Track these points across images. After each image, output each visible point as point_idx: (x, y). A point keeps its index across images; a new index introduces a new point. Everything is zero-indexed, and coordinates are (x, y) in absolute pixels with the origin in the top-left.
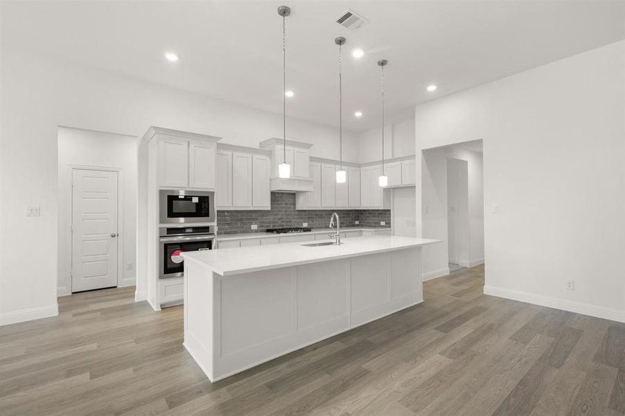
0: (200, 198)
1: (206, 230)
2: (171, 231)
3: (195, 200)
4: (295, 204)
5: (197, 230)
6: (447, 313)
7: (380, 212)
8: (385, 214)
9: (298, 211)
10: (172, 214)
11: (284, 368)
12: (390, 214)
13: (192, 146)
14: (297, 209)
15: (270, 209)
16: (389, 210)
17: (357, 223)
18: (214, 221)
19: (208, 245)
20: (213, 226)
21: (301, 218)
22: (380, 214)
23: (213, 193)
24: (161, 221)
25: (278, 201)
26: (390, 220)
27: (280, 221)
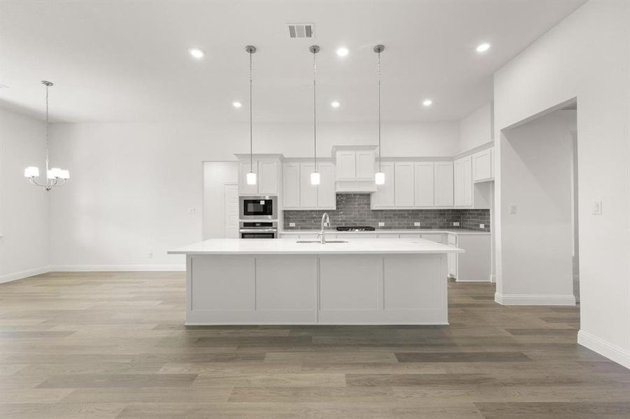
0: (266, 201)
1: (270, 224)
2: (246, 225)
3: (262, 203)
4: (369, 204)
5: (264, 225)
6: (454, 345)
7: (480, 212)
8: (484, 215)
9: (373, 211)
10: (246, 213)
11: (224, 333)
12: (489, 215)
13: (260, 163)
14: (371, 209)
15: (335, 209)
16: (488, 210)
17: (456, 224)
18: (277, 218)
19: (272, 236)
20: (277, 223)
21: (376, 218)
22: (480, 214)
23: (276, 197)
24: (241, 218)
25: (351, 201)
26: (489, 222)
27: (352, 220)
